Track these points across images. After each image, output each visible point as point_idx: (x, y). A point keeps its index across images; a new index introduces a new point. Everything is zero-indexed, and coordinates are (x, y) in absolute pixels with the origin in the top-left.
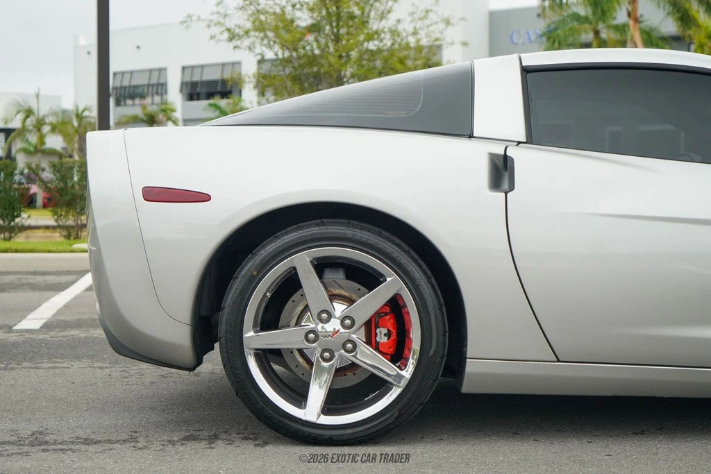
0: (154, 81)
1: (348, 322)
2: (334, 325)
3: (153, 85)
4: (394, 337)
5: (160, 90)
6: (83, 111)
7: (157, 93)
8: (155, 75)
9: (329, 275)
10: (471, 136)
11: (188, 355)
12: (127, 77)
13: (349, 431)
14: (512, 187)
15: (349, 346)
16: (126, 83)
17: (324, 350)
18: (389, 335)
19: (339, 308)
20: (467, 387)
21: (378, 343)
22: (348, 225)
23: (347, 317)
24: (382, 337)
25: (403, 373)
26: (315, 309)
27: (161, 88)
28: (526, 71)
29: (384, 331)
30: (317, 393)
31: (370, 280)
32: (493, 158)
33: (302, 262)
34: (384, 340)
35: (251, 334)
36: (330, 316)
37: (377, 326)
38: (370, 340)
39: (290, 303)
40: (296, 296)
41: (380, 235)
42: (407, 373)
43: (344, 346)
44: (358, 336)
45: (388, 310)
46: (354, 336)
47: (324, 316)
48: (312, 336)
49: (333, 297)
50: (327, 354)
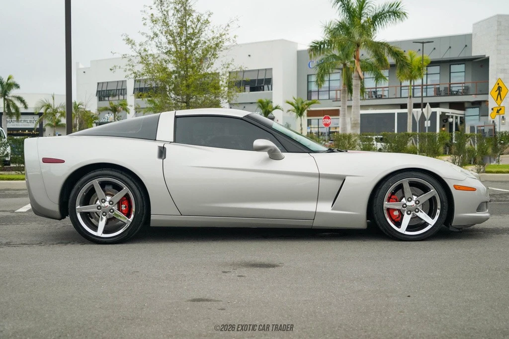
0: (119, 88)
1: (111, 203)
2: (107, 204)
3: (119, 90)
4: (127, 207)
5: (123, 93)
6: (78, 105)
7: (121, 94)
8: (120, 84)
9: (107, 187)
10: (155, 140)
11: (58, 214)
12: (105, 85)
13: (112, 239)
14: (165, 158)
15: (112, 211)
16: (104, 89)
17: (104, 212)
18: (125, 207)
19: (108, 198)
20: (152, 224)
21: (122, 210)
22: (111, 170)
23: (111, 201)
24: (123, 207)
25: (130, 220)
26: (100, 199)
27: (123, 91)
28: (176, 117)
29: (124, 206)
30: (102, 225)
31: (118, 188)
32: (160, 147)
33: (96, 183)
34: (124, 209)
35: (79, 207)
36: (105, 201)
37: (122, 204)
38: (119, 209)
39: (93, 197)
40: (94, 195)
41: (121, 174)
42: (131, 220)
43: (110, 211)
44: (115, 208)
45: (125, 198)
46: (113, 208)
47: (103, 201)
48: (99, 207)
49: (107, 195)
50: (104, 214)
